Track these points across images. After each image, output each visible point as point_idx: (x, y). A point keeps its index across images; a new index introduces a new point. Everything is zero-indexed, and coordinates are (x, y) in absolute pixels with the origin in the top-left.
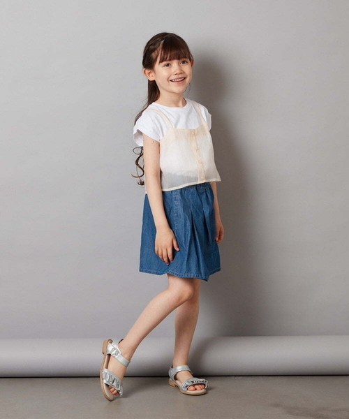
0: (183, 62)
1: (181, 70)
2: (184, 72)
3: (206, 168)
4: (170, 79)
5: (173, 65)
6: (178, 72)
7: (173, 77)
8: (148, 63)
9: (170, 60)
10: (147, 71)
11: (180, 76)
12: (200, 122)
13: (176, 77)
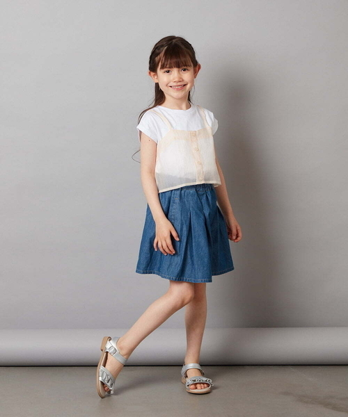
0: (184, 70)
1: (181, 78)
2: (183, 80)
3: (205, 169)
4: (170, 85)
5: (173, 72)
6: (177, 80)
7: (172, 84)
8: (153, 68)
9: (170, 68)
10: (152, 74)
11: (179, 84)
12: (203, 126)
13: (175, 84)
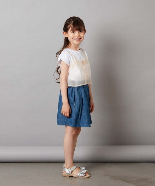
0: (81, 32)
1: (79, 35)
4: (74, 38)
5: (76, 33)
6: (78, 36)
8: (66, 29)
10: (65, 33)
11: (78, 38)
13: (76, 38)
